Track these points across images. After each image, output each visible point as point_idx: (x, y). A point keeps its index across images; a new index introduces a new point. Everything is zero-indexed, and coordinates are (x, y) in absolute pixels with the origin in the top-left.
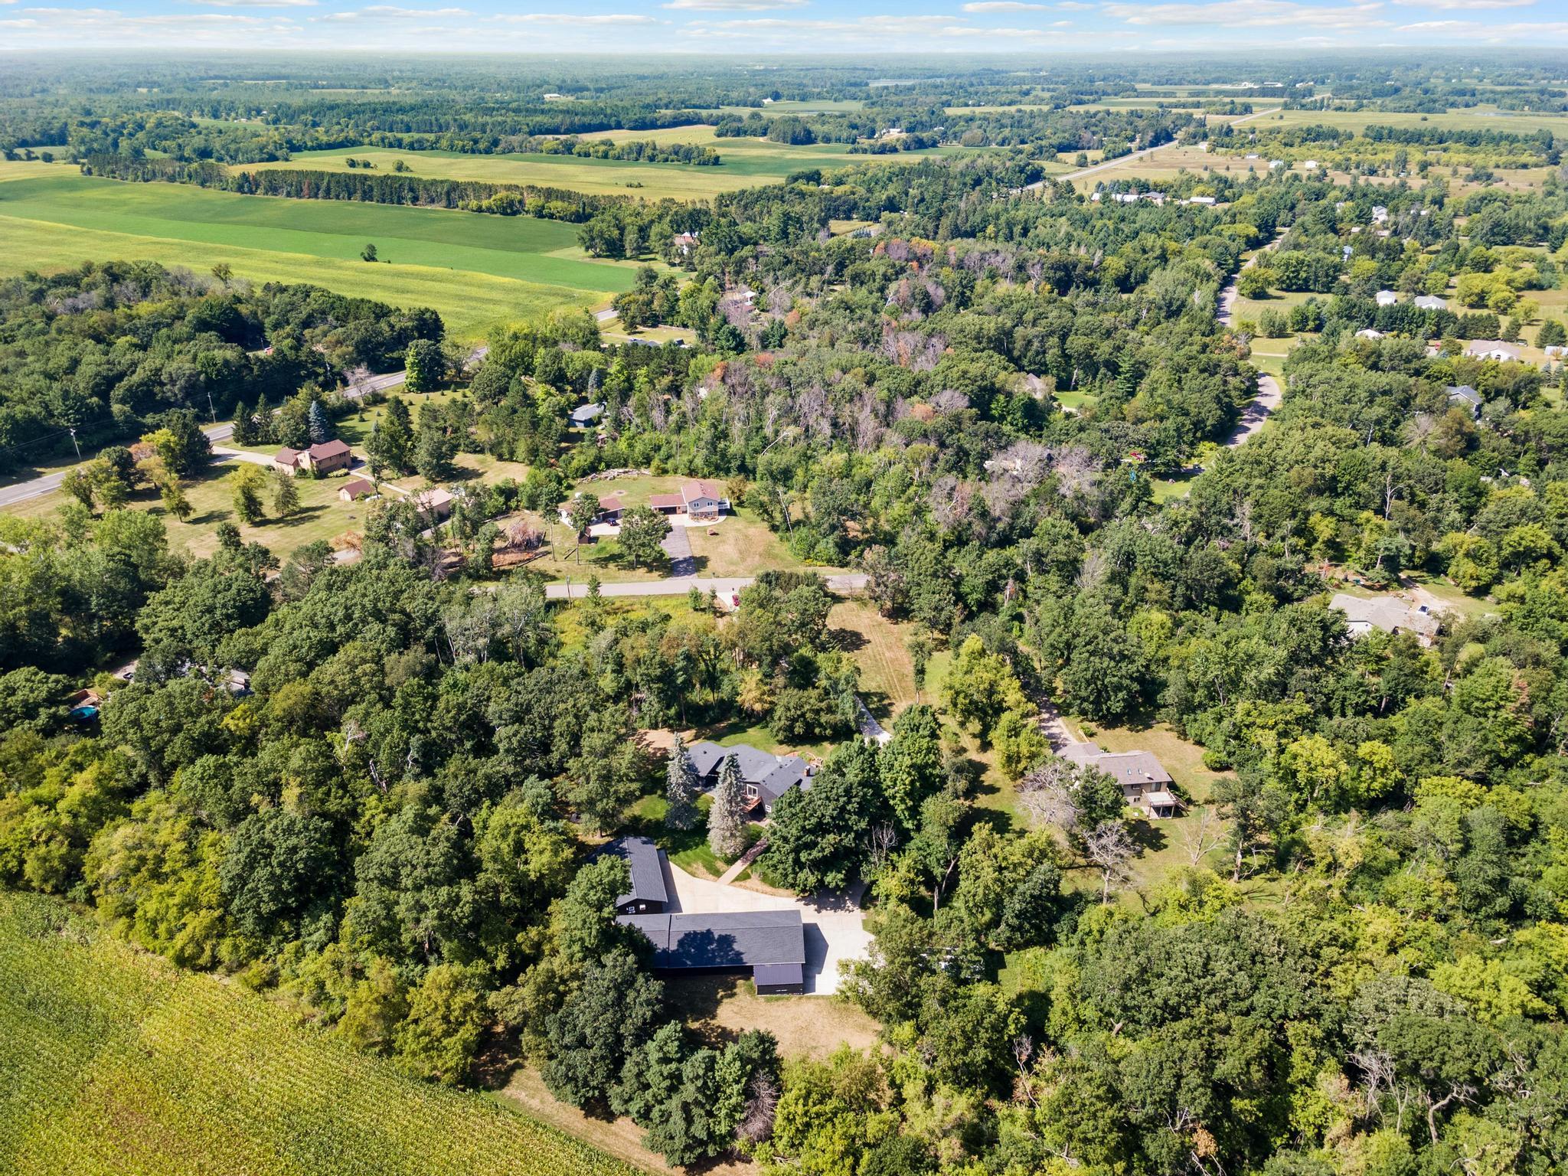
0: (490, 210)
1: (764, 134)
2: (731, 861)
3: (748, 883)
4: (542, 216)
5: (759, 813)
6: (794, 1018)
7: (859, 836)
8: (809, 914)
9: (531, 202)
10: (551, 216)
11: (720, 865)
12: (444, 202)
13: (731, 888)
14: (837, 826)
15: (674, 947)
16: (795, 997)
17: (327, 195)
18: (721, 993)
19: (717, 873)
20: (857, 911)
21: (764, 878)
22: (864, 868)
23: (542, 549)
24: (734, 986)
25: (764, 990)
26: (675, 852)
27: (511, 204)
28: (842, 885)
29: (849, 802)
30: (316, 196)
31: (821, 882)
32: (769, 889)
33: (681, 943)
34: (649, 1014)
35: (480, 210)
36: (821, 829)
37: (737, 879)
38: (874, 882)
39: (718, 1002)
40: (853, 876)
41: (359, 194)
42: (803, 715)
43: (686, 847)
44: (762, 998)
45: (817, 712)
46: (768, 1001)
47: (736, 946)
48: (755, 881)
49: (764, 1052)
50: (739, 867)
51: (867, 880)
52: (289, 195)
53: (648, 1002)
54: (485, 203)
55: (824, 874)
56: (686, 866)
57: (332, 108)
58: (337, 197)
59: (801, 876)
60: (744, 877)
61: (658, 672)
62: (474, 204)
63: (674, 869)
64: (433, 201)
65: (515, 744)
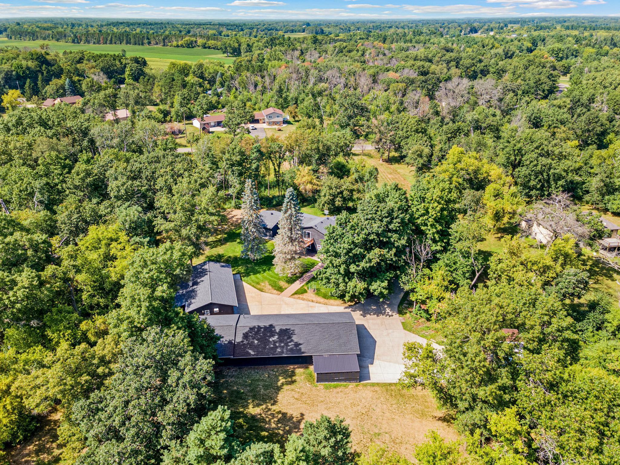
0: (182, 46)
1: (304, 31)
2: (291, 281)
3: (305, 296)
4: (205, 48)
5: (312, 250)
6: (353, 405)
7: (400, 252)
8: (358, 317)
9: (200, 41)
10: (209, 48)
11: (283, 284)
12: (162, 44)
13: (291, 300)
14: (381, 242)
15: (239, 339)
16: (352, 385)
17: (111, 43)
18: (282, 380)
19: (280, 289)
20: (396, 316)
21: (318, 292)
22: (404, 278)
23: (180, 136)
24: (293, 374)
25: (323, 377)
26: (247, 274)
27: (192, 42)
28: (386, 292)
29: (391, 222)
30: (106, 43)
31: (367, 290)
32: (322, 300)
33: (246, 336)
34: (192, 398)
35: (178, 46)
36: (368, 245)
37: (296, 293)
38: (413, 290)
39: (279, 389)
40: (393, 286)
41: (125, 42)
42: (341, 192)
43: (256, 272)
44: (321, 385)
45: (352, 191)
46: (327, 388)
47: (295, 338)
48: (310, 295)
49: (336, 447)
50: (297, 285)
51: (407, 288)
52: (94, 43)
53: (194, 385)
54: (180, 43)
55: (369, 284)
56: (256, 285)
57: (121, 23)
58: (115, 43)
59: (351, 284)
60: (302, 291)
61: (238, 158)
62: (175, 43)
63: (246, 286)
64: (157, 44)
65: (123, 192)
